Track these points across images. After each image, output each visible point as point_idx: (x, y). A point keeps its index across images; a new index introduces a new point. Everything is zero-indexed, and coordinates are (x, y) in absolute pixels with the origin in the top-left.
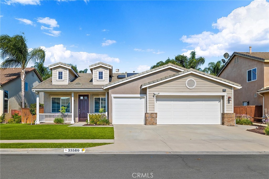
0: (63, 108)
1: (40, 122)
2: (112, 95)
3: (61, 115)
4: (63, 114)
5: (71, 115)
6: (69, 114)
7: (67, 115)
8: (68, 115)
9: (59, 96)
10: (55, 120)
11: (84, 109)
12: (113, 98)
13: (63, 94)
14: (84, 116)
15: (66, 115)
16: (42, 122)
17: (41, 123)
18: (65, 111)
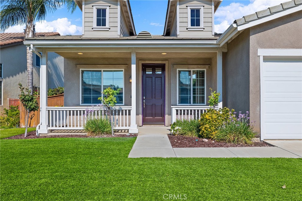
0: (110, 93)
1: (49, 128)
2: (259, 50)
3: (104, 111)
4: (109, 108)
5: (129, 111)
6: (124, 108)
7: (119, 111)
8: (122, 111)
9: (98, 68)
10: (88, 123)
11: (154, 96)
12: (261, 59)
13: (107, 62)
14: (154, 112)
15: (115, 111)
16: (54, 128)
17: (51, 131)
18: (114, 99)
